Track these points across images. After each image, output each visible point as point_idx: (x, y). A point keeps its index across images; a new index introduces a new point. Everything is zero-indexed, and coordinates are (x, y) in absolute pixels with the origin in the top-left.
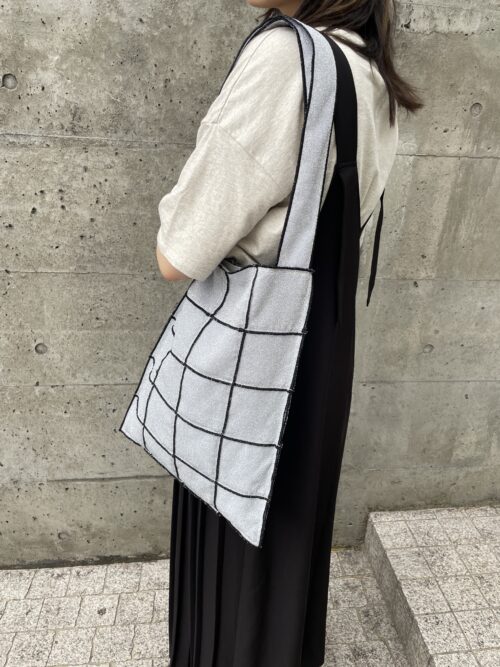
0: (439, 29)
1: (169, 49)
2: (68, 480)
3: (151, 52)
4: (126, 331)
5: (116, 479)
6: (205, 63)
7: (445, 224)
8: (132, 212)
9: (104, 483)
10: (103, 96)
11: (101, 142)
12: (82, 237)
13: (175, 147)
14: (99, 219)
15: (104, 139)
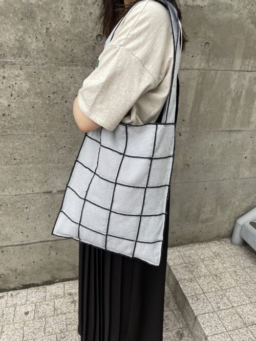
0: (188, 4)
1: (48, 12)
2: (3, 247)
3: (38, 13)
4: (31, 165)
5: (29, 244)
6: (68, 20)
7: (193, 104)
8: (32, 101)
9: (23, 247)
10: (12, 37)
11: (12, 62)
12: (4, 115)
13: (53, 65)
14: (13, 105)
15: (14, 61)
